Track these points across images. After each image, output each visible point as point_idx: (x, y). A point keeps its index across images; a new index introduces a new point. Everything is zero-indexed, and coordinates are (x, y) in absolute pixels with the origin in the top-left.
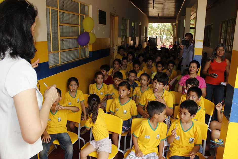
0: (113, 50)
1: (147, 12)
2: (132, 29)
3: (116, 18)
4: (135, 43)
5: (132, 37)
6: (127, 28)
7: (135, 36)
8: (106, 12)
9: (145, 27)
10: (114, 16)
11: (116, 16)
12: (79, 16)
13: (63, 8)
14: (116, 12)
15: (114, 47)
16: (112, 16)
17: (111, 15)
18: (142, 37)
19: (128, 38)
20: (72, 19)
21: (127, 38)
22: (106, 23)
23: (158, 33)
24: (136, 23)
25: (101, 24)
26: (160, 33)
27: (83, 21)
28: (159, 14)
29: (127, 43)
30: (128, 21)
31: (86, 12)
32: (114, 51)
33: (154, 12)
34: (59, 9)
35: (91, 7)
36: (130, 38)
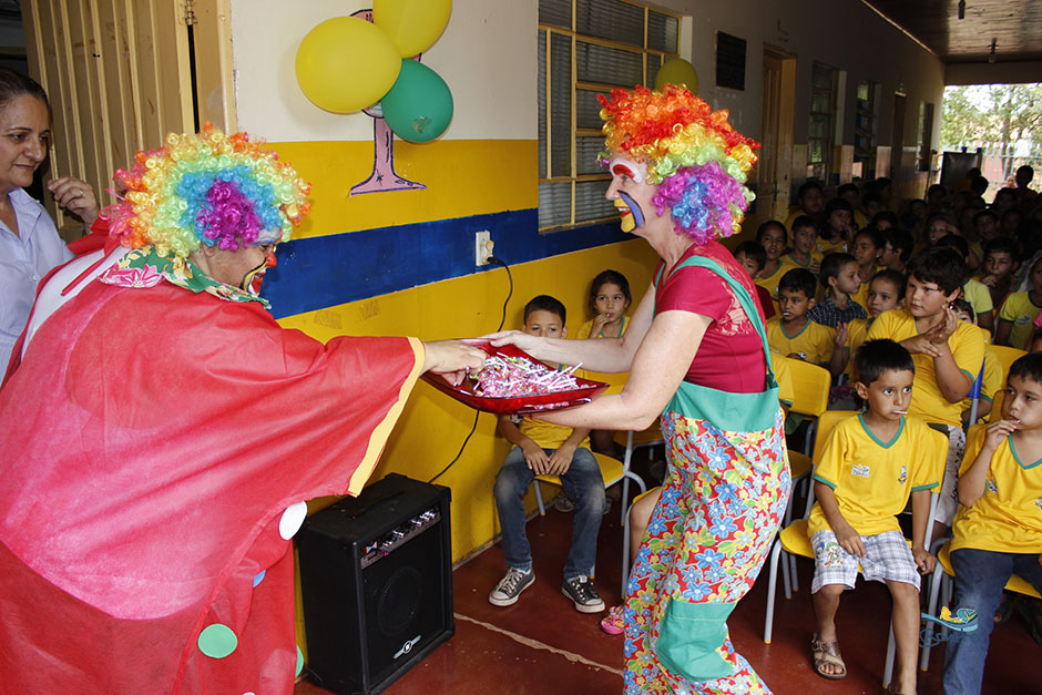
0: (771, 196)
1: (936, 34)
2: (859, 111)
3: (789, 66)
4: (869, 171)
5: (857, 146)
6: (835, 108)
7: (873, 144)
8: (744, 42)
9: (922, 106)
10: (779, 58)
11: (786, 58)
12: (645, 55)
13: (589, 29)
14: (786, 41)
15: (776, 183)
16: (772, 56)
17: (766, 52)
18: (905, 148)
19: (840, 148)
20: (616, 67)
21: (835, 151)
22: (743, 84)
23: (993, 132)
24: (878, 89)
25: (727, 89)
26: (1001, 136)
27: (656, 74)
28: (994, 41)
29: (834, 172)
30: (843, 75)
31: (669, 43)
32: (775, 199)
33: (967, 35)
34: (577, 33)
35: (687, 23)
36: (848, 151)
